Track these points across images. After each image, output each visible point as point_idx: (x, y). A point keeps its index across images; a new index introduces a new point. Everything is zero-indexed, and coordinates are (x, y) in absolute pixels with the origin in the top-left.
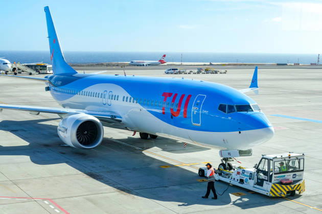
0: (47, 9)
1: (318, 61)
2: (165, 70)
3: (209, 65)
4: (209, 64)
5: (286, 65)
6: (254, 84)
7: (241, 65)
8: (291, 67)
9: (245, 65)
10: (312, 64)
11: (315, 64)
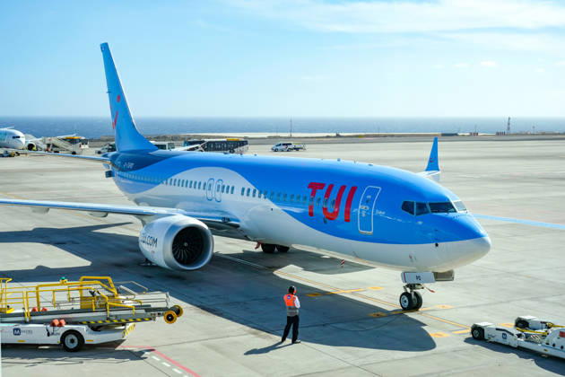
0: (105, 48)
1: (509, 129)
2: (273, 146)
3: (334, 137)
4: (335, 135)
5: (456, 135)
6: (433, 164)
7: (385, 136)
8: (464, 138)
9: (392, 136)
10: (498, 134)
11: (503, 134)
